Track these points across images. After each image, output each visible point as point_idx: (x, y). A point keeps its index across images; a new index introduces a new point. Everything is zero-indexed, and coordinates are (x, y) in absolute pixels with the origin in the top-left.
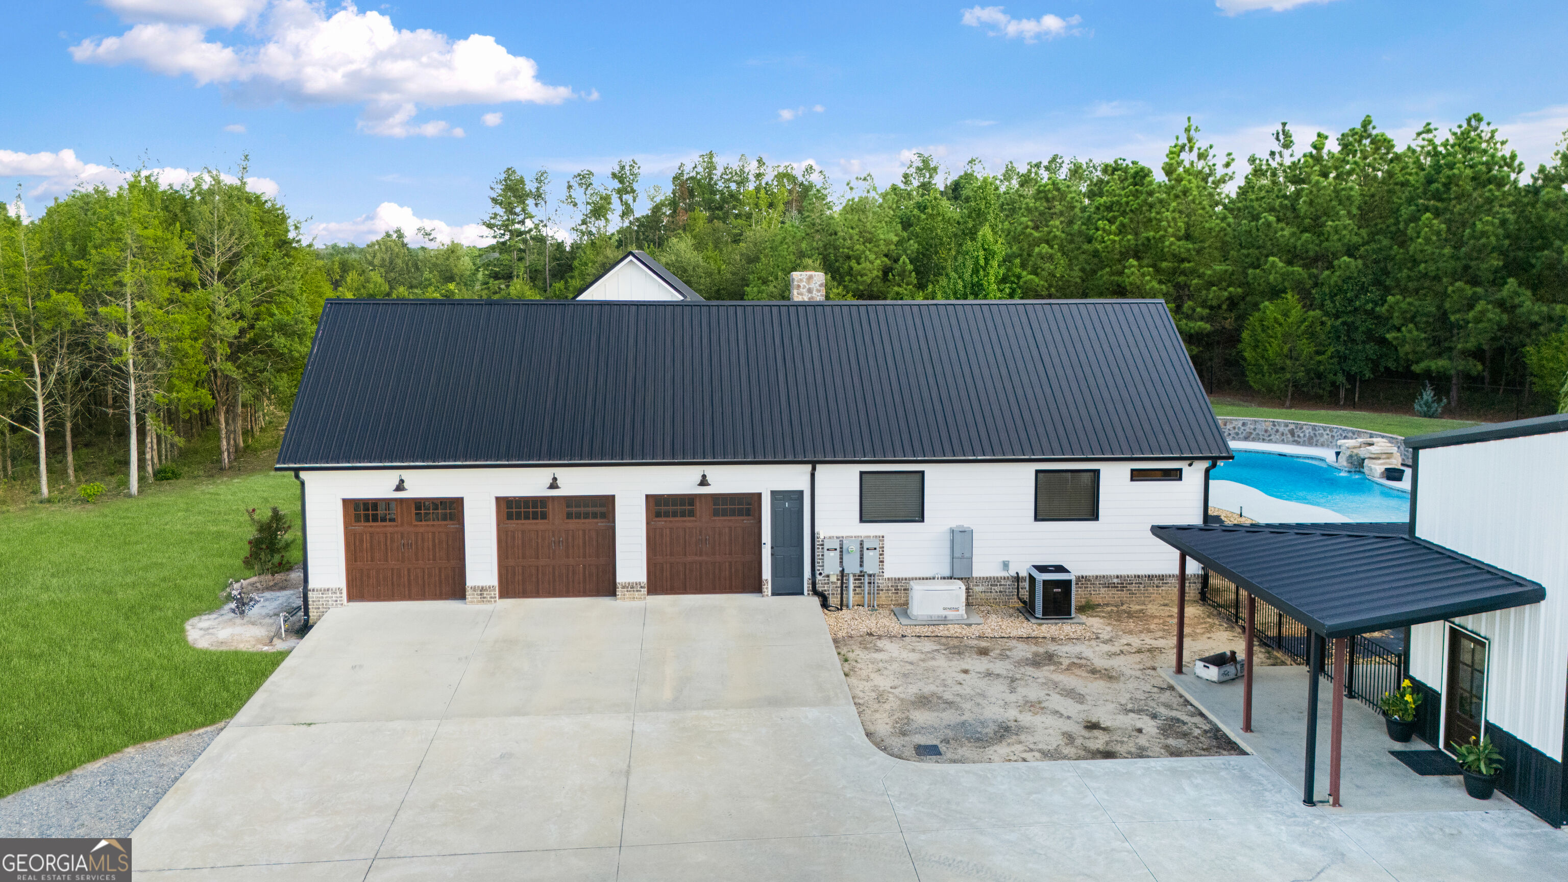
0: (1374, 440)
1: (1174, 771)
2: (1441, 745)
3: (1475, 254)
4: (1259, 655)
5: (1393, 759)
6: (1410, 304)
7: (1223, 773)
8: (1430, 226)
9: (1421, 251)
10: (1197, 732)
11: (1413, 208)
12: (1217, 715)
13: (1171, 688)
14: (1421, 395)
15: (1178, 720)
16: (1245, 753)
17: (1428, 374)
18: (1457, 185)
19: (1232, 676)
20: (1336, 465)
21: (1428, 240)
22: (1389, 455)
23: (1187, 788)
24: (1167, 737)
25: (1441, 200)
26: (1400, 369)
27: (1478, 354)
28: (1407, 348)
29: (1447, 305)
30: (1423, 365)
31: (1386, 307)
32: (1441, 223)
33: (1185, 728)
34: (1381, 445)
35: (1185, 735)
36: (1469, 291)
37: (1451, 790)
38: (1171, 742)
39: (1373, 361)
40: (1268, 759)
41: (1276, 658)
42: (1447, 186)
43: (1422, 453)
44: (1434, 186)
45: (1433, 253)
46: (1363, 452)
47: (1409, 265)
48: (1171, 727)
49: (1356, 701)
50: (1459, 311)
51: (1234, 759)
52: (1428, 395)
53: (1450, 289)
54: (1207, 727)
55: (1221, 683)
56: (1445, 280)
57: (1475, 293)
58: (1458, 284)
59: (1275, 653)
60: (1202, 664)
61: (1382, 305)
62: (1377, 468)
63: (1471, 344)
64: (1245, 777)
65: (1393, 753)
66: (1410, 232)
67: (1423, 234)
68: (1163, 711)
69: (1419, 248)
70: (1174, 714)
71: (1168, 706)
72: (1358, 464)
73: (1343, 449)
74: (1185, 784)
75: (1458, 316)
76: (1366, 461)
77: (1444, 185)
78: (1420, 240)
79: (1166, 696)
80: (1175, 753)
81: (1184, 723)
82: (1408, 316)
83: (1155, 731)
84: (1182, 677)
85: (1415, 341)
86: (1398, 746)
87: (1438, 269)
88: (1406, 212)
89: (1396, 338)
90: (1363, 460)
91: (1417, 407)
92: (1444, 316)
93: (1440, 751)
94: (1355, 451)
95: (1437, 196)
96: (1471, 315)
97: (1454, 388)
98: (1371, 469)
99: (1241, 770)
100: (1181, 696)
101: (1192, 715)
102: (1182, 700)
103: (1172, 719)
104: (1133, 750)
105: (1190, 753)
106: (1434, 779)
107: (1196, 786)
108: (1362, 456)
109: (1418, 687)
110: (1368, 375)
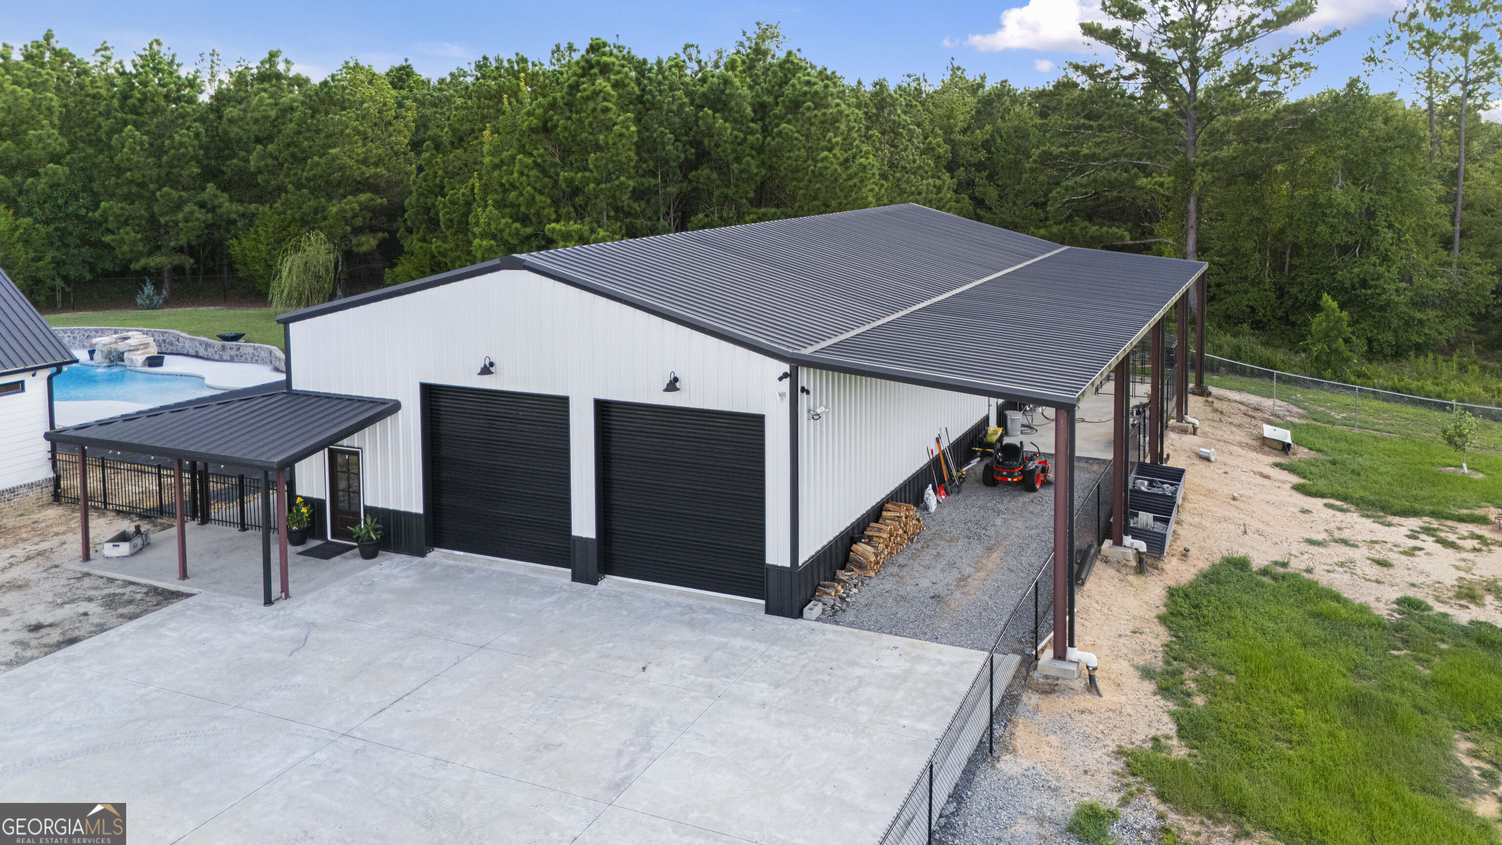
0: (130, 334)
1: (146, 627)
2: (329, 537)
3: (175, 162)
4: (145, 527)
5: (302, 557)
6: (122, 208)
7: (188, 613)
8: (133, 137)
9: (128, 160)
10: (139, 597)
11: (112, 120)
12: (147, 577)
13: (88, 574)
14: (142, 290)
15: (115, 595)
16: (192, 595)
17: (145, 272)
18: (153, 101)
19: (140, 547)
20: (92, 363)
21: (133, 150)
22: (146, 345)
23: (168, 633)
24: (116, 609)
25: (138, 114)
26: (117, 269)
27: (190, 250)
28: (125, 248)
29: (156, 209)
30: (143, 262)
31: (99, 212)
32: (143, 134)
33: (126, 597)
34: (136, 338)
35: (130, 602)
36: (175, 194)
37: (351, 561)
38: (121, 611)
39: (89, 263)
40: (216, 590)
41: (161, 524)
42: (143, 101)
43: (292, 326)
44: (131, 101)
45: (139, 162)
46: (121, 346)
47: (115, 172)
48: (111, 602)
49: (250, 531)
50: (166, 214)
51: (189, 601)
52: (149, 289)
53: (158, 193)
54: (145, 590)
55: (132, 555)
56: (151, 186)
57: (180, 197)
58: (165, 189)
59: (159, 520)
60: (111, 545)
61: (95, 210)
62: (139, 358)
63: (183, 241)
64: (207, 608)
65: (300, 554)
66: (114, 142)
67: (127, 144)
68: (93, 593)
69: (125, 157)
70: (106, 591)
71: (96, 588)
72: (116, 358)
73: (98, 348)
74: (163, 631)
75: (167, 218)
76: (126, 355)
77: (139, 100)
78: (125, 150)
79: (87, 582)
80: (132, 617)
81: (124, 594)
82: (122, 219)
83: (100, 610)
84: (91, 563)
85: (134, 243)
86: (300, 549)
87: (143, 176)
88: (106, 124)
89: (113, 240)
90: (123, 353)
91: (139, 301)
92: (153, 220)
93: (328, 543)
94: (113, 346)
95: (134, 111)
96: (181, 216)
97: (166, 281)
98: (132, 360)
99: (200, 605)
100: (102, 577)
101: (124, 587)
102: (105, 580)
103: (109, 595)
104: (93, 629)
105: (146, 612)
106: (337, 559)
107: (174, 629)
108: (121, 350)
109: (307, 501)
110: (89, 277)
